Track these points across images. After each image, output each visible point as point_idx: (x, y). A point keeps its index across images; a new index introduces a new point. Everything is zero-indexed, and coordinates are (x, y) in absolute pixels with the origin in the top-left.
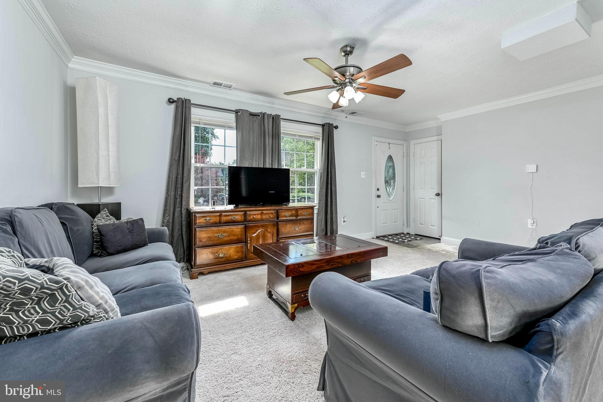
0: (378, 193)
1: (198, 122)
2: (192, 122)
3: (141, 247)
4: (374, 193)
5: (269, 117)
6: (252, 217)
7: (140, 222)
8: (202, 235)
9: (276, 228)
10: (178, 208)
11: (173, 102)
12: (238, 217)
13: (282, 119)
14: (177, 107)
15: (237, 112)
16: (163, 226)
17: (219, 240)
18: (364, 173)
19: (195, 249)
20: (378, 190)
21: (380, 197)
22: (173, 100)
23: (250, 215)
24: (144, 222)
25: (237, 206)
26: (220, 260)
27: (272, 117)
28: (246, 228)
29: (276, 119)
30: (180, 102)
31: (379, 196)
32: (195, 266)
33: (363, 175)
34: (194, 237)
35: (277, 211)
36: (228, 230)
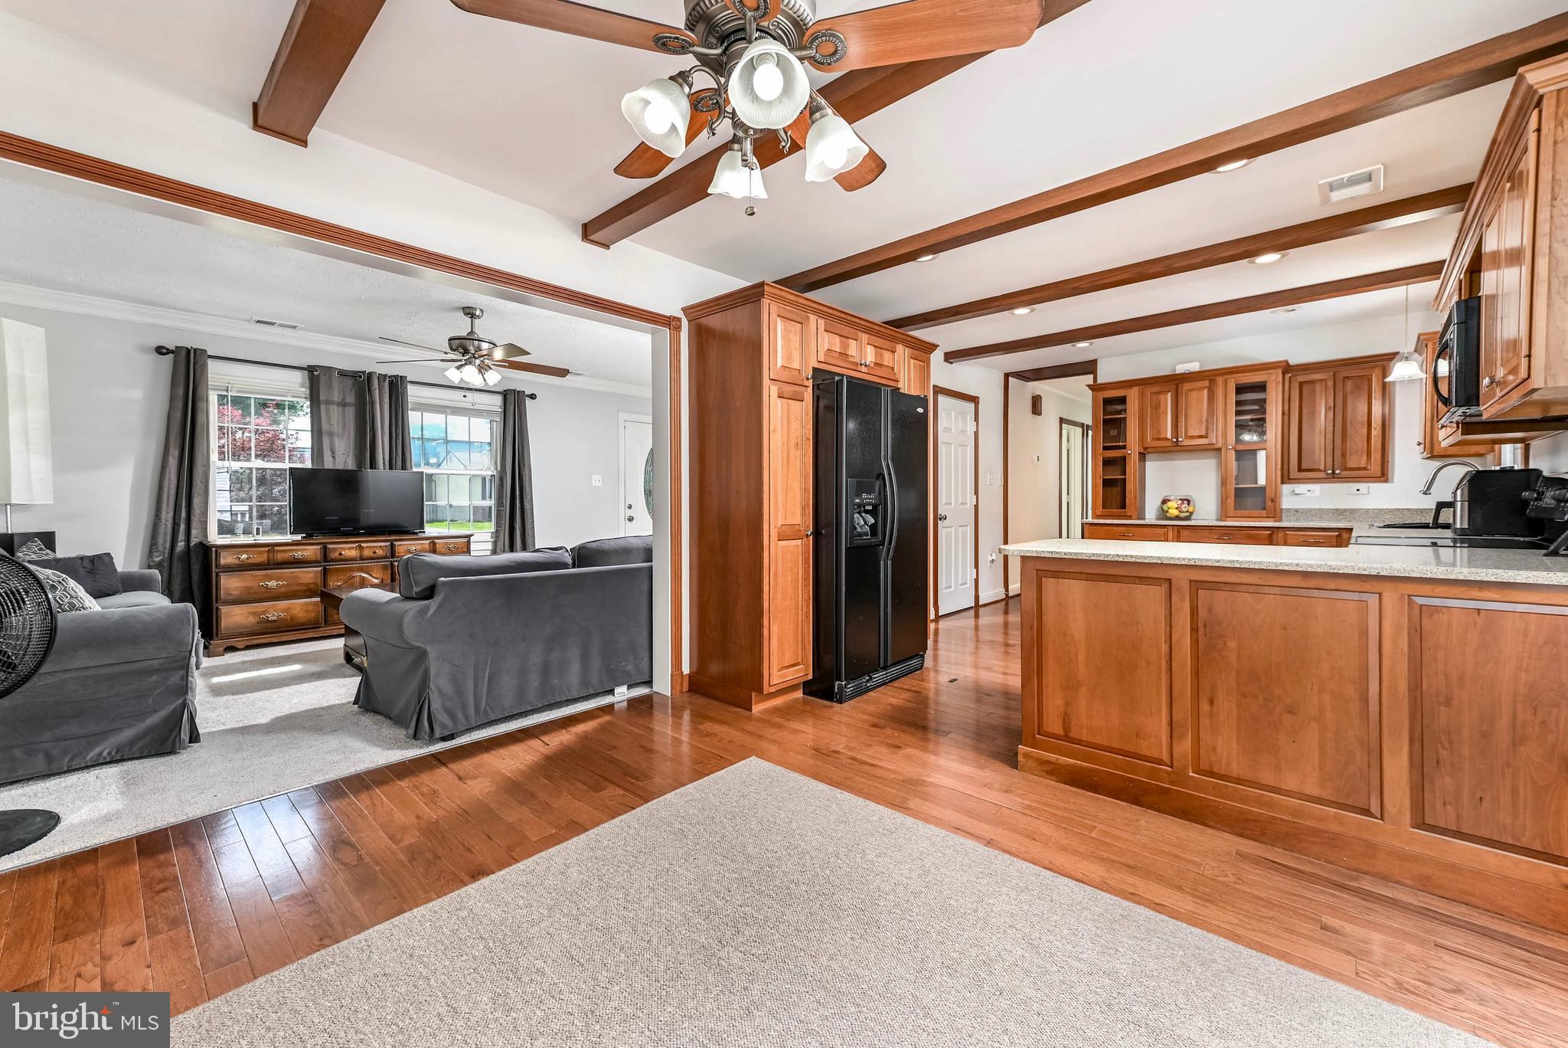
0: (630, 513)
1: (225, 387)
2: (209, 387)
3: (110, 595)
4: (623, 513)
5: (382, 379)
6: (337, 554)
7: (106, 559)
8: (230, 584)
9: (389, 572)
10: (181, 541)
11: (169, 352)
12: (310, 551)
13: (412, 382)
14: (175, 363)
15: (311, 370)
16: (150, 567)
17: (267, 593)
18: (599, 477)
19: (217, 608)
20: (630, 507)
21: (633, 518)
22: (168, 349)
23: (334, 550)
24: (112, 558)
25: (309, 536)
26: (269, 625)
27: (388, 379)
28: (325, 572)
29: (396, 386)
30: (183, 353)
31: (631, 519)
32: (217, 635)
33: (597, 480)
34: (214, 588)
35: (392, 544)
36: (288, 575)
